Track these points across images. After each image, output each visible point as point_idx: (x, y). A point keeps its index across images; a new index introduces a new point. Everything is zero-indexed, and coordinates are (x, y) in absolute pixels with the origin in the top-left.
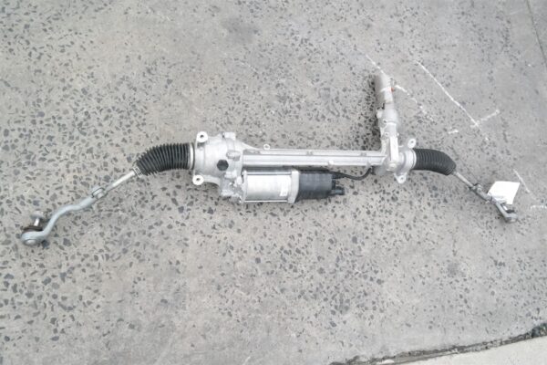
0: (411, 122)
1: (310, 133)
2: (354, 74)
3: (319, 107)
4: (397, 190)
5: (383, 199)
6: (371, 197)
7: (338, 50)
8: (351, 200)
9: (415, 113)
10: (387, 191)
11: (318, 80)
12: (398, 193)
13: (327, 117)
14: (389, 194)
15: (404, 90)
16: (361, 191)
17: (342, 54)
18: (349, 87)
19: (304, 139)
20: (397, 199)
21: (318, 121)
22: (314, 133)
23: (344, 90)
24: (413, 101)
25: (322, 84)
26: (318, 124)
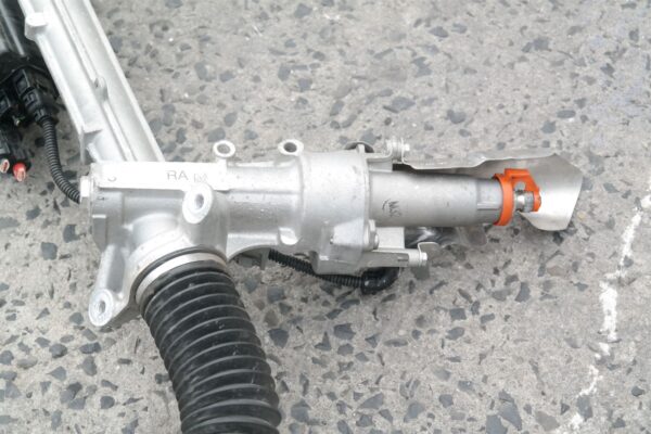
0: (465, 385)
1: (225, 65)
2: (550, 127)
3: (336, 63)
4: (119, 397)
5: (61, 352)
6: (55, 307)
7: (617, 54)
8: (19, 244)
9: (525, 394)
10: (98, 359)
11: (441, 33)
12: (108, 402)
13: (309, 95)
14: (91, 368)
15: (610, 323)
16: (62, 267)
17: (608, 69)
18: (477, 126)
19: (193, 56)
20: (81, 404)
21: (284, 74)
22: (226, 76)
23: (454, 117)
24: (582, 374)
25: (435, 50)
26: (270, 76)
